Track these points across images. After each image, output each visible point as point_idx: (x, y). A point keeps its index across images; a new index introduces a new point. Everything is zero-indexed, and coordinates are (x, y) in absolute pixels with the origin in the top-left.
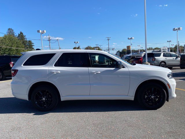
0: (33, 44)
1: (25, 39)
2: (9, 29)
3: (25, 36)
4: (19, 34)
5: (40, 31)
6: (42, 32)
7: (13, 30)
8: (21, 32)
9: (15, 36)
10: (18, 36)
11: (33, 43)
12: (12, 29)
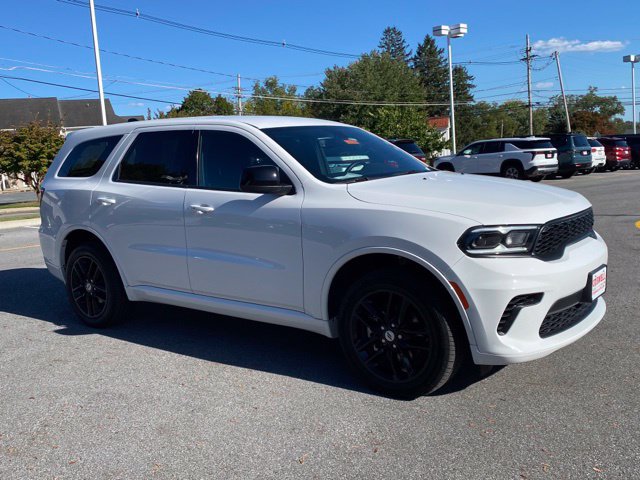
0: (469, 82)
1: (440, 63)
2: (387, 31)
3: (440, 52)
4: (422, 43)
5: (443, 27)
6: (453, 32)
7: (399, 33)
8: (427, 36)
9: (407, 55)
10: (419, 53)
11: (470, 78)
12: (398, 29)
